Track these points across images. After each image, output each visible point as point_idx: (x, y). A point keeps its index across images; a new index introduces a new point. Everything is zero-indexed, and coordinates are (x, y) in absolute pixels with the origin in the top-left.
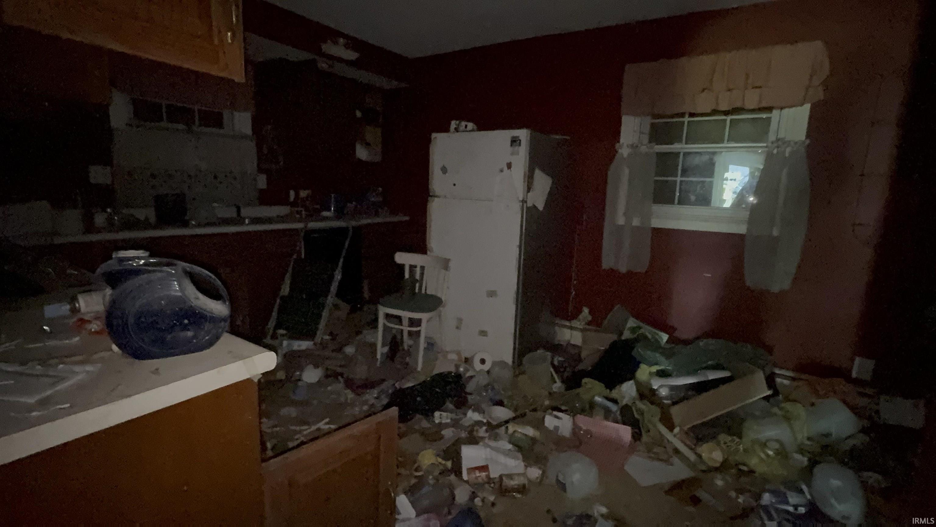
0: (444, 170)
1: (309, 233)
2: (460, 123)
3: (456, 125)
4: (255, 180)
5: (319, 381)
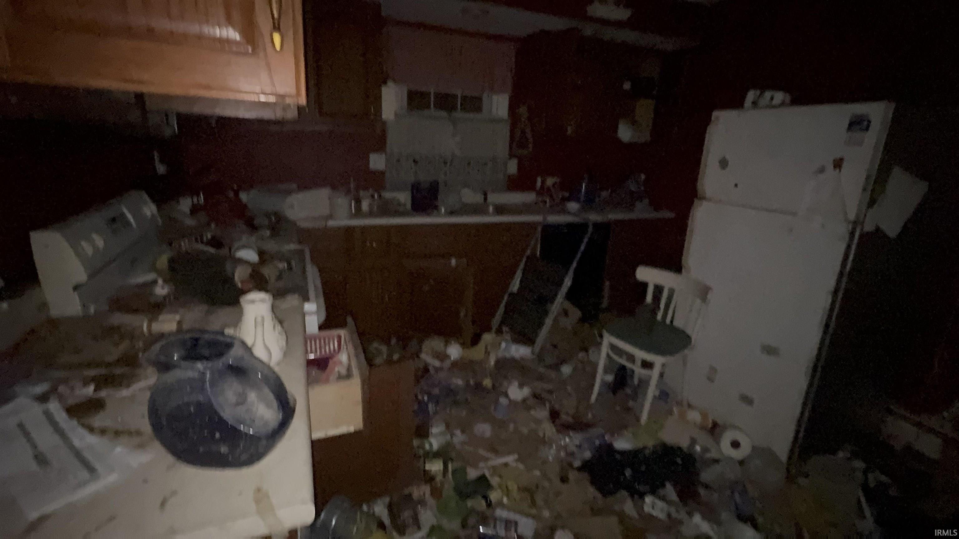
0: (724, 163)
1: (547, 228)
2: (762, 93)
3: (755, 97)
4: (505, 165)
5: (524, 400)
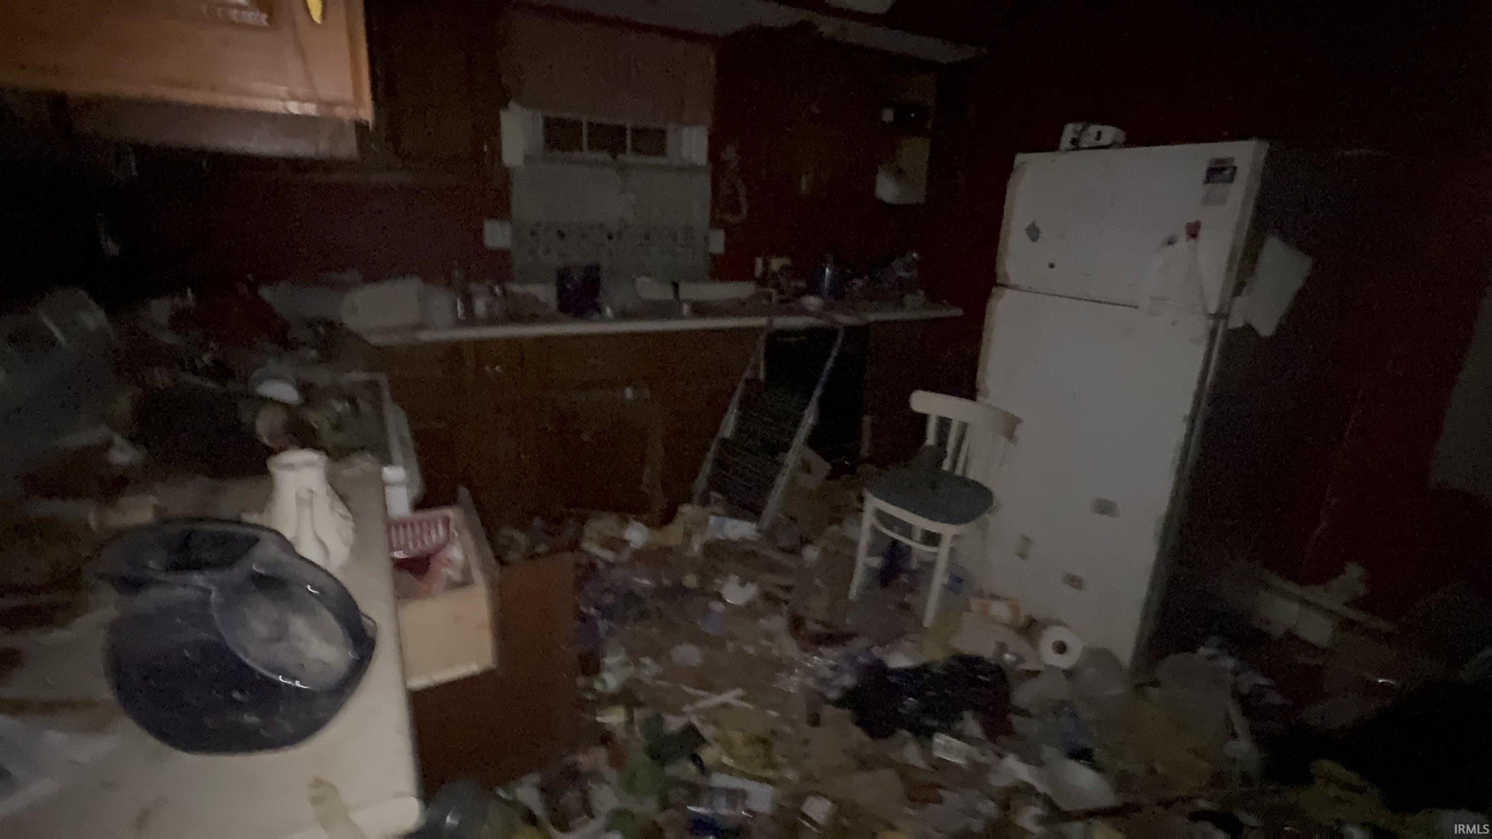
0: (1033, 233)
2: (1084, 129)
3: (1076, 132)
4: (706, 239)
5: (750, 605)
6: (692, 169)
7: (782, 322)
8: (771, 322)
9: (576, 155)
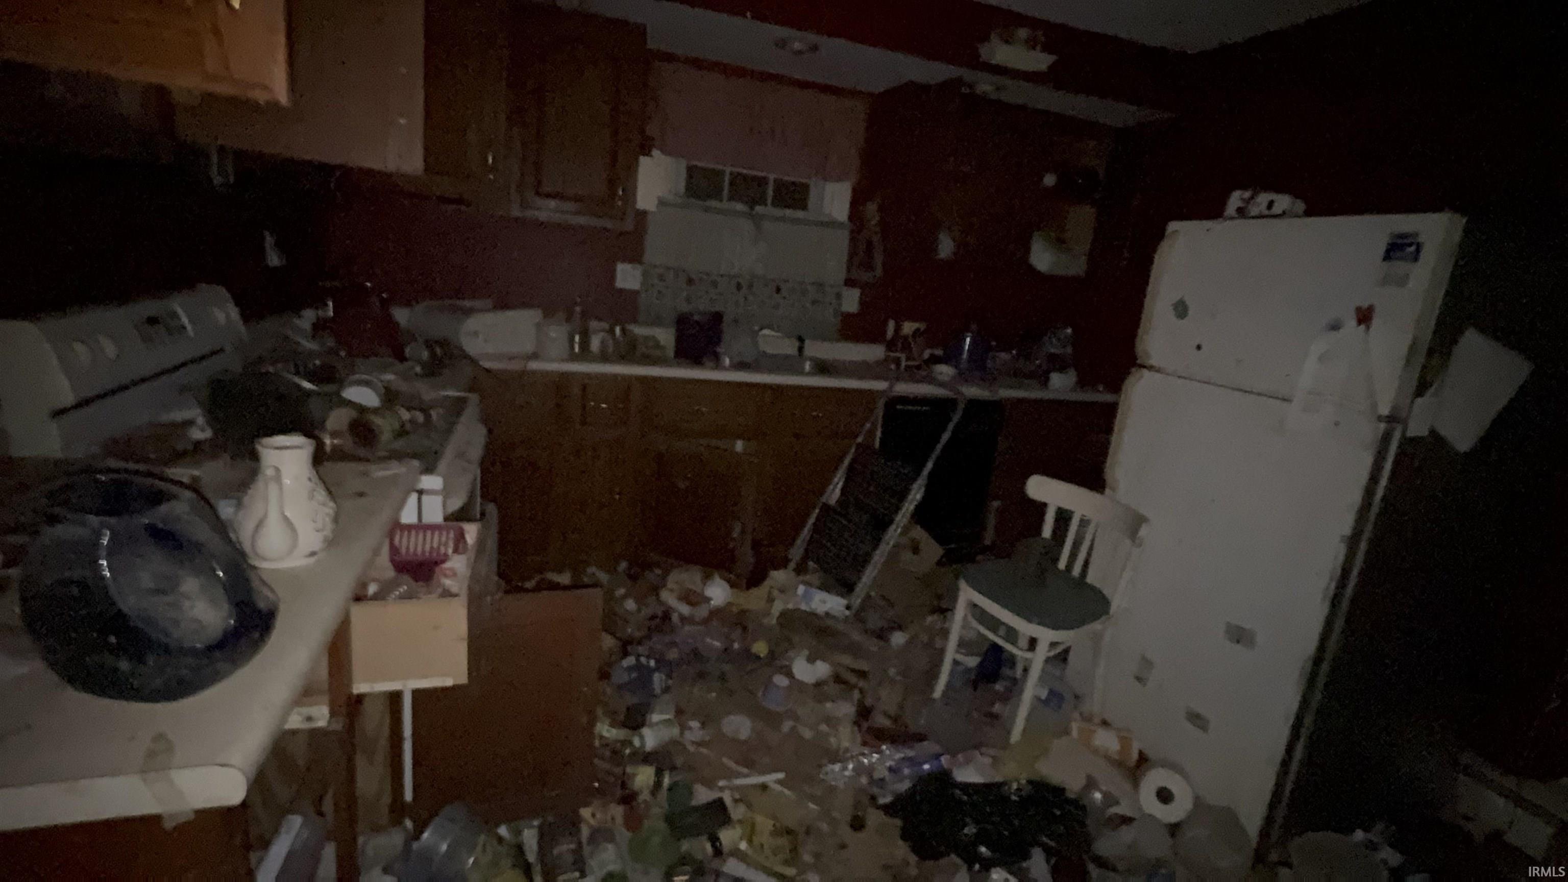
0: (1181, 310)
1: (893, 402)
2: (1254, 195)
3: (1243, 199)
4: (839, 296)
5: (818, 684)
6: (832, 224)
7: (904, 388)
8: (891, 387)
9: (714, 203)
